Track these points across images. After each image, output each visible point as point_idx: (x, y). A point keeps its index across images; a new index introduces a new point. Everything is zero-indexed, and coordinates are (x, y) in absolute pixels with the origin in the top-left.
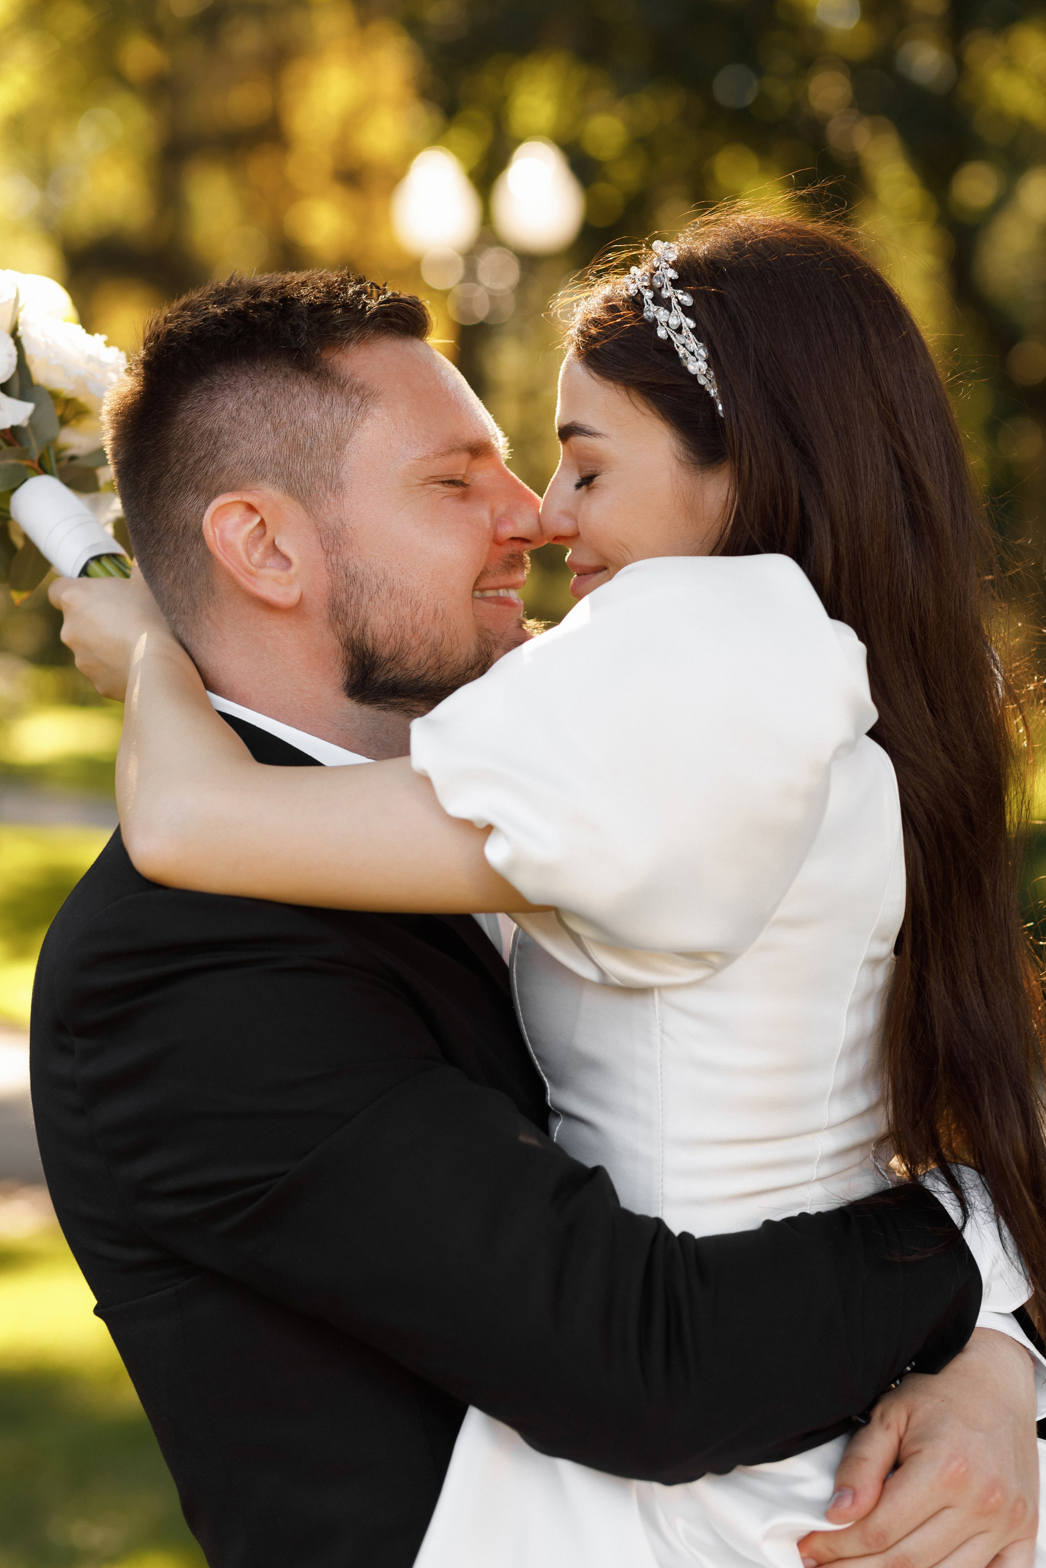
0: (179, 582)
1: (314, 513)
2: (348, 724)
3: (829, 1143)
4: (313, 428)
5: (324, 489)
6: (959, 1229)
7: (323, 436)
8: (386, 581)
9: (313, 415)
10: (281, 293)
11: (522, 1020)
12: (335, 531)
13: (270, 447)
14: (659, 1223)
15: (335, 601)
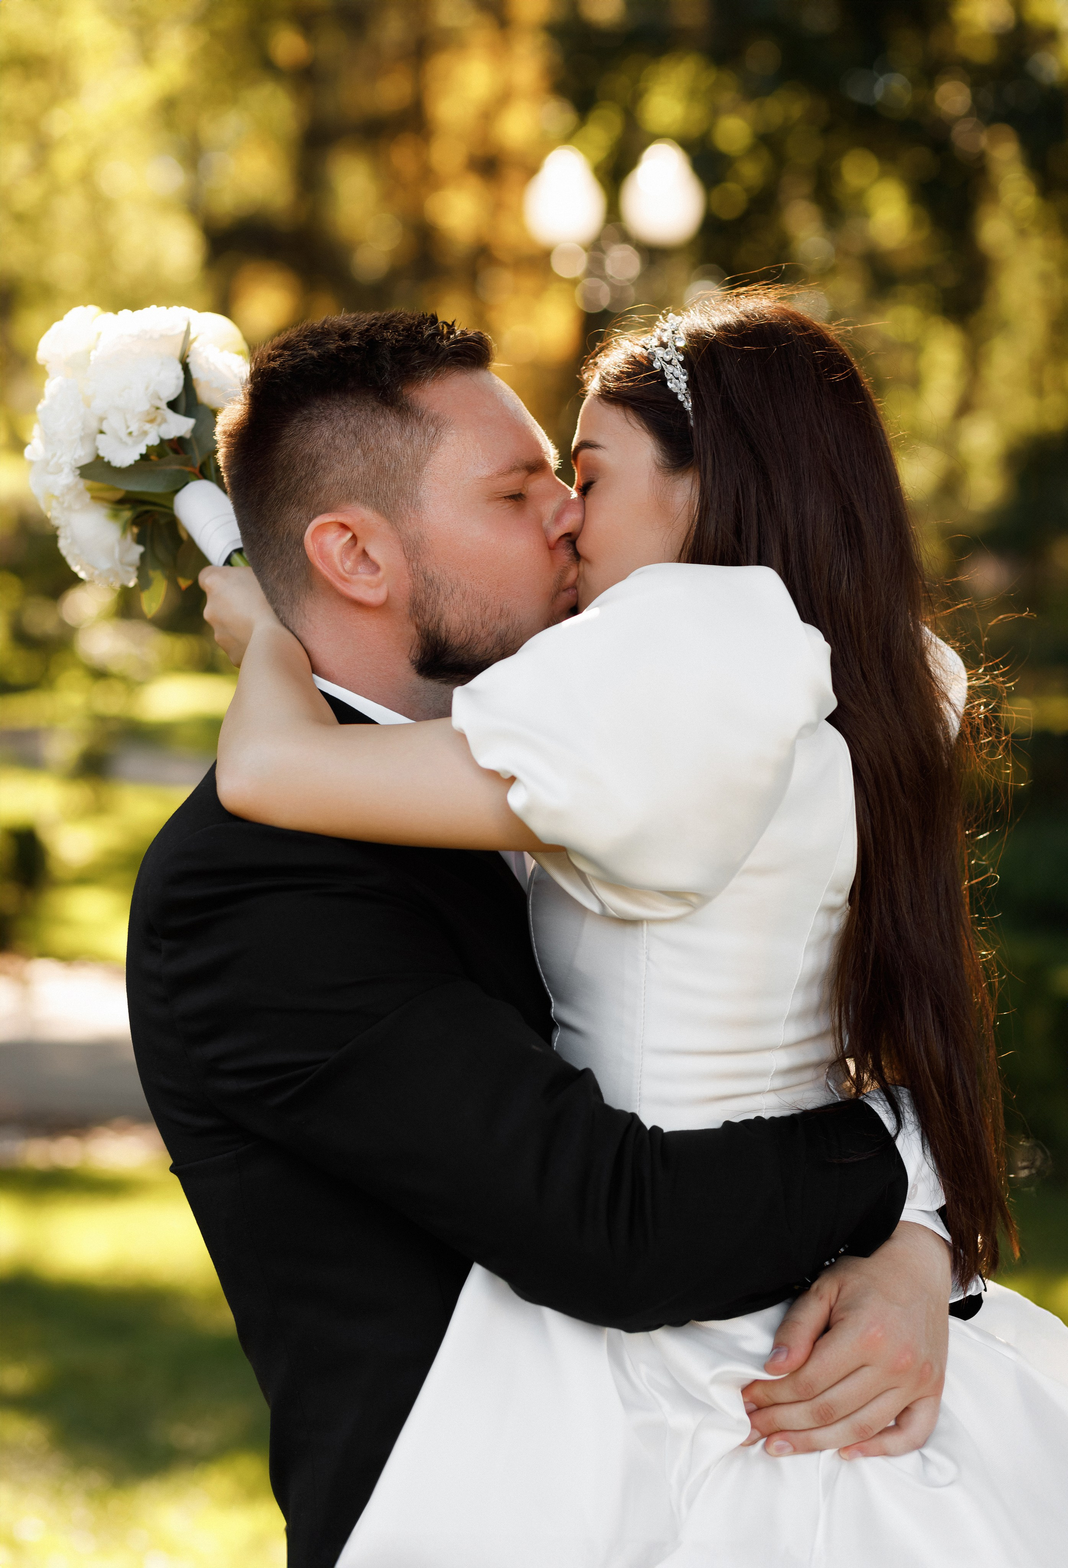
0: (282, 578)
1: (398, 526)
2: (414, 697)
3: (782, 1060)
4: (397, 453)
5: (406, 506)
6: (893, 1136)
7: (405, 460)
8: (460, 585)
9: (396, 443)
10: (368, 336)
11: (534, 945)
12: (415, 542)
13: (361, 469)
14: (634, 1118)
15: (415, 600)
